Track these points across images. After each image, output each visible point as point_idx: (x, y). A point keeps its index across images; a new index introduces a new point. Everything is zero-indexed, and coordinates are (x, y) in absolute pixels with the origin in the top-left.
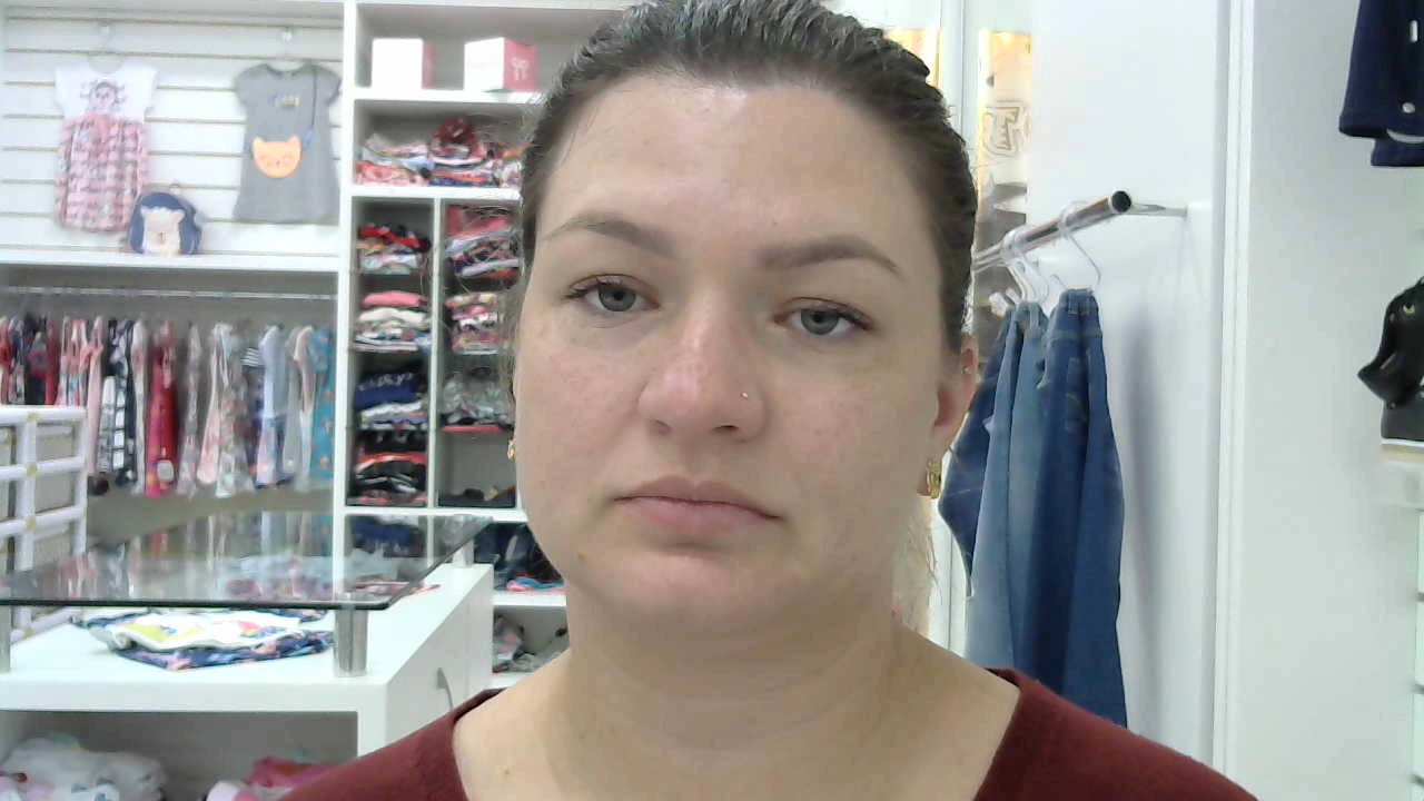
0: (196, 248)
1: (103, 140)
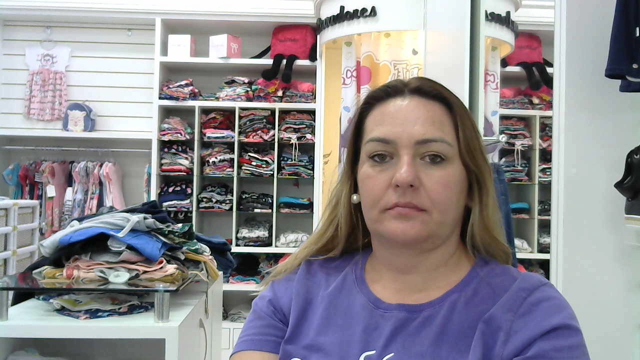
0: (92, 129)
1: (47, 80)
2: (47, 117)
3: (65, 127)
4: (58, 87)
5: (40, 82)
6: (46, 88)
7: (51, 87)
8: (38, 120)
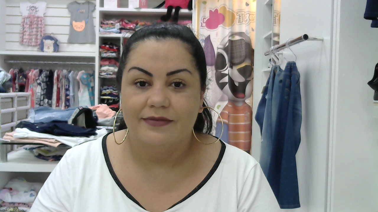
0: (58, 50)
1: (33, 22)
2: (33, 44)
4: (39, 26)
5: (29, 23)
6: (33, 27)
7: (35, 26)
8: (29, 46)
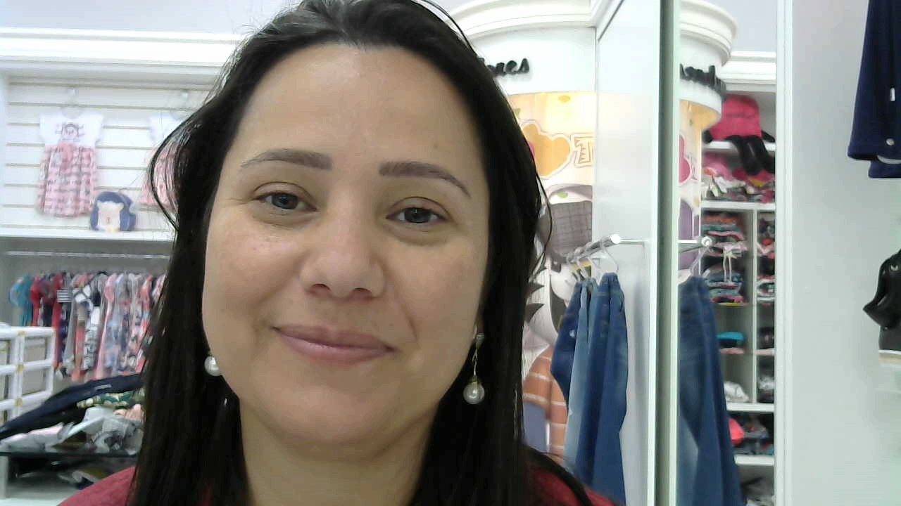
0: (130, 227)
1: (69, 159)
2: (69, 211)
3: (94, 225)
4: (84, 169)
5: (60, 163)
6: (68, 171)
7: (75, 169)
8: (56, 215)
